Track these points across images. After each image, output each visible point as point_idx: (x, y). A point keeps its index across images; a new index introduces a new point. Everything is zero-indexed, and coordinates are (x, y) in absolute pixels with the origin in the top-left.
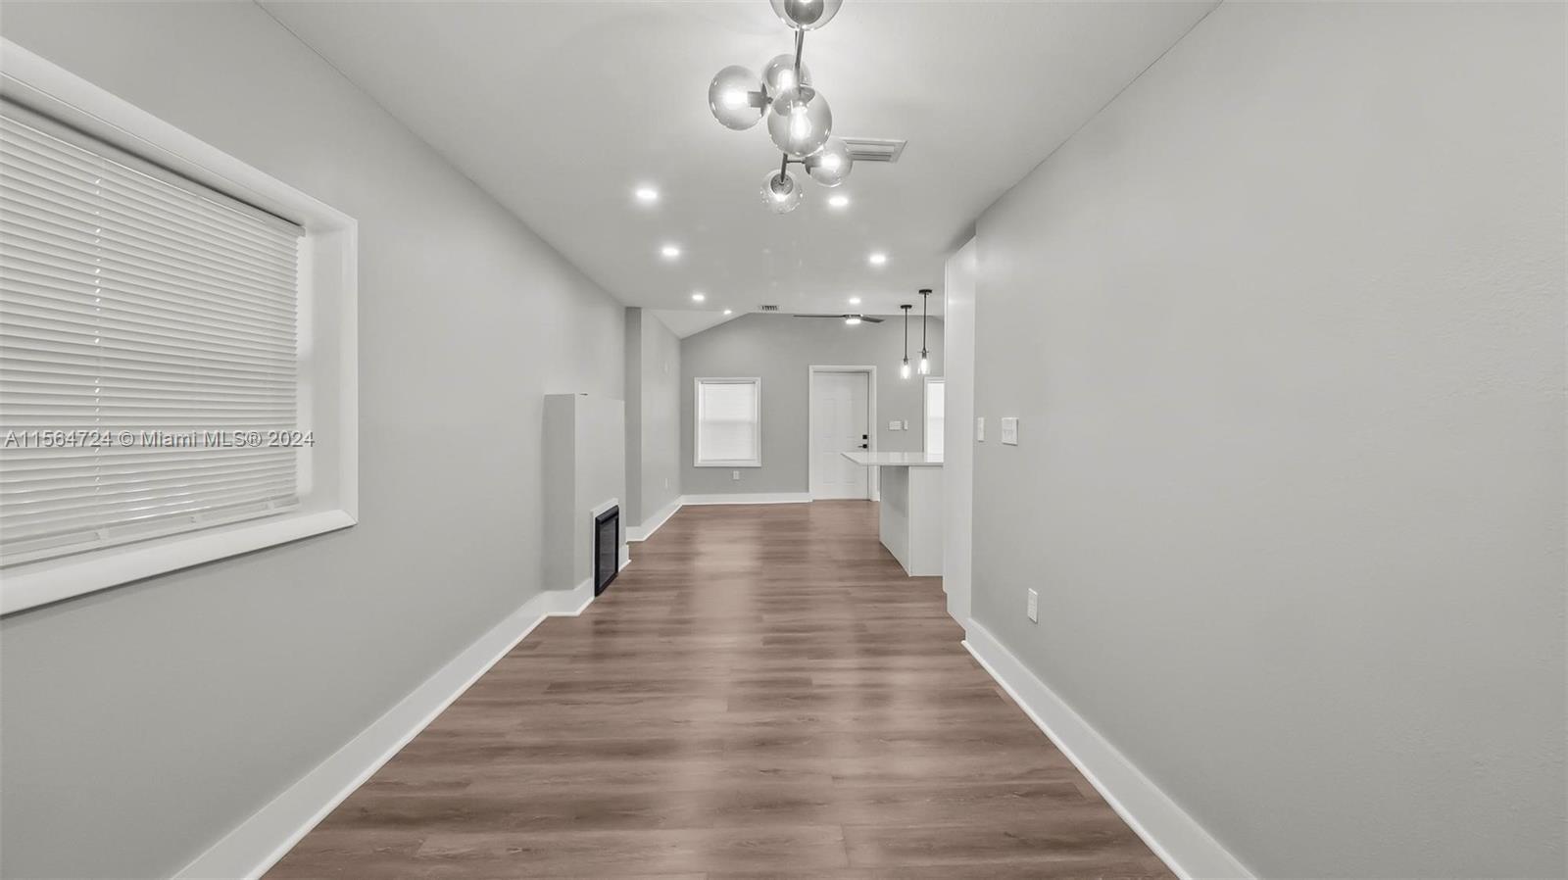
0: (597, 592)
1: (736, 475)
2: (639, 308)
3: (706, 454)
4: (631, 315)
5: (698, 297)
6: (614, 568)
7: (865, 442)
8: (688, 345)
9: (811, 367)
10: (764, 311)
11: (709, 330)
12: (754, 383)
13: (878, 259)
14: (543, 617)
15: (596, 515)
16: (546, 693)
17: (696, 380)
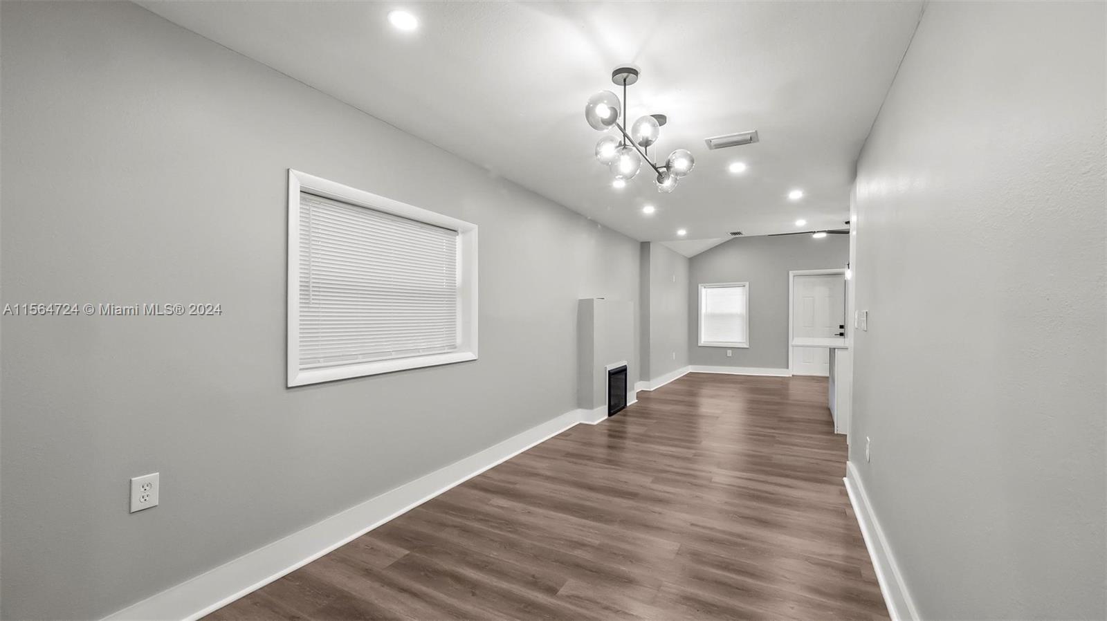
0: (610, 414)
1: (729, 353)
2: (649, 242)
3: (706, 337)
4: (644, 247)
5: (682, 232)
6: (624, 403)
7: (842, 331)
8: (695, 263)
9: (790, 272)
10: (734, 236)
11: (711, 249)
12: (744, 286)
13: (795, 195)
14: (578, 423)
15: (609, 369)
16: (564, 456)
17: (699, 285)
